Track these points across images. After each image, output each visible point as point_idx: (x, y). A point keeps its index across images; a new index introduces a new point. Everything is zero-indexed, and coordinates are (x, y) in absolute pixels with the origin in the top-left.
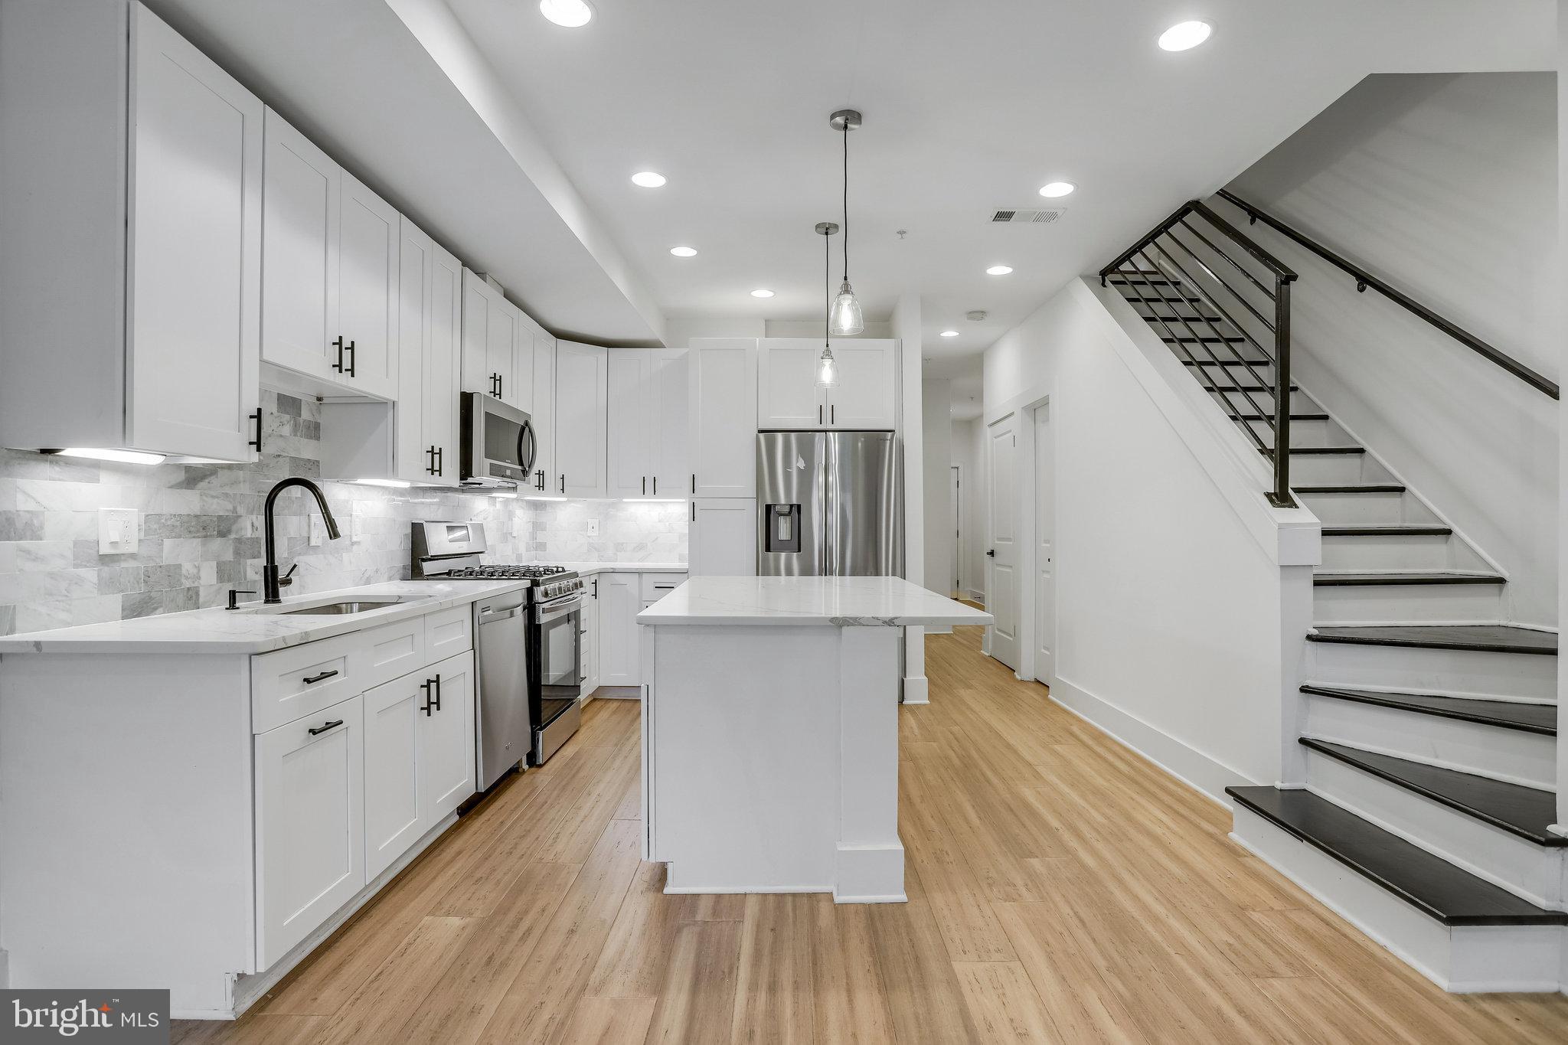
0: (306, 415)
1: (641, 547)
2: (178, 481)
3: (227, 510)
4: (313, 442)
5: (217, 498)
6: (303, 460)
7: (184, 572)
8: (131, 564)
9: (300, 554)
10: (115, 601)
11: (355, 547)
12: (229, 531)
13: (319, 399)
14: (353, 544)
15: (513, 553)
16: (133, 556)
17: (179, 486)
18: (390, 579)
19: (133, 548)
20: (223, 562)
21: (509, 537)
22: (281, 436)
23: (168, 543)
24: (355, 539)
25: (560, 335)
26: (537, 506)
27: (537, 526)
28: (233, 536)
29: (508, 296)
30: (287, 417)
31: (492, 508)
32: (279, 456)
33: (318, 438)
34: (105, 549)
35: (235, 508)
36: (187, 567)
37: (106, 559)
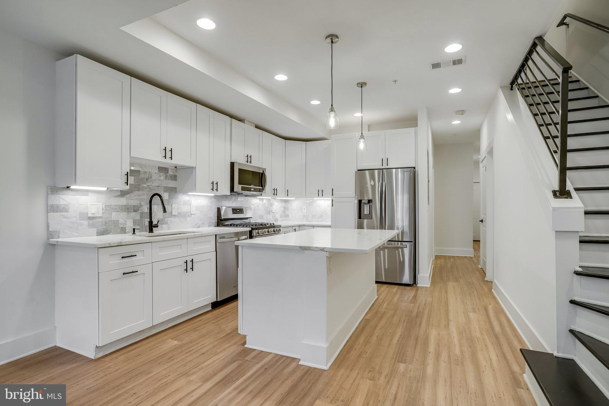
0: (170, 173)
1: (321, 216)
2: (118, 195)
3: (137, 204)
4: (174, 182)
5: (133, 200)
6: (169, 187)
7: (120, 222)
8: (101, 220)
9: (168, 217)
10: (95, 231)
11: (193, 216)
12: (138, 210)
13: (176, 167)
14: (191, 214)
15: (273, 218)
16: (100, 217)
17: (118, 196)
18: (209, 226)
19: (101, 215)
20: (136, 220)
21: (270, 212)
22: (160, 180)
23: (114, 214)
24: (192, 213)
25: (286, 138)
26: (286, 201)
27: (285, 209)
28: (139, 212)
29: (257, 127)
30: (163, 174)
31: (261, 202)
32: (159, 186)
33: (176, 180)
34: (90, 215)
35: (140, 203)
36: (121, 221)
37: (90, 218)
